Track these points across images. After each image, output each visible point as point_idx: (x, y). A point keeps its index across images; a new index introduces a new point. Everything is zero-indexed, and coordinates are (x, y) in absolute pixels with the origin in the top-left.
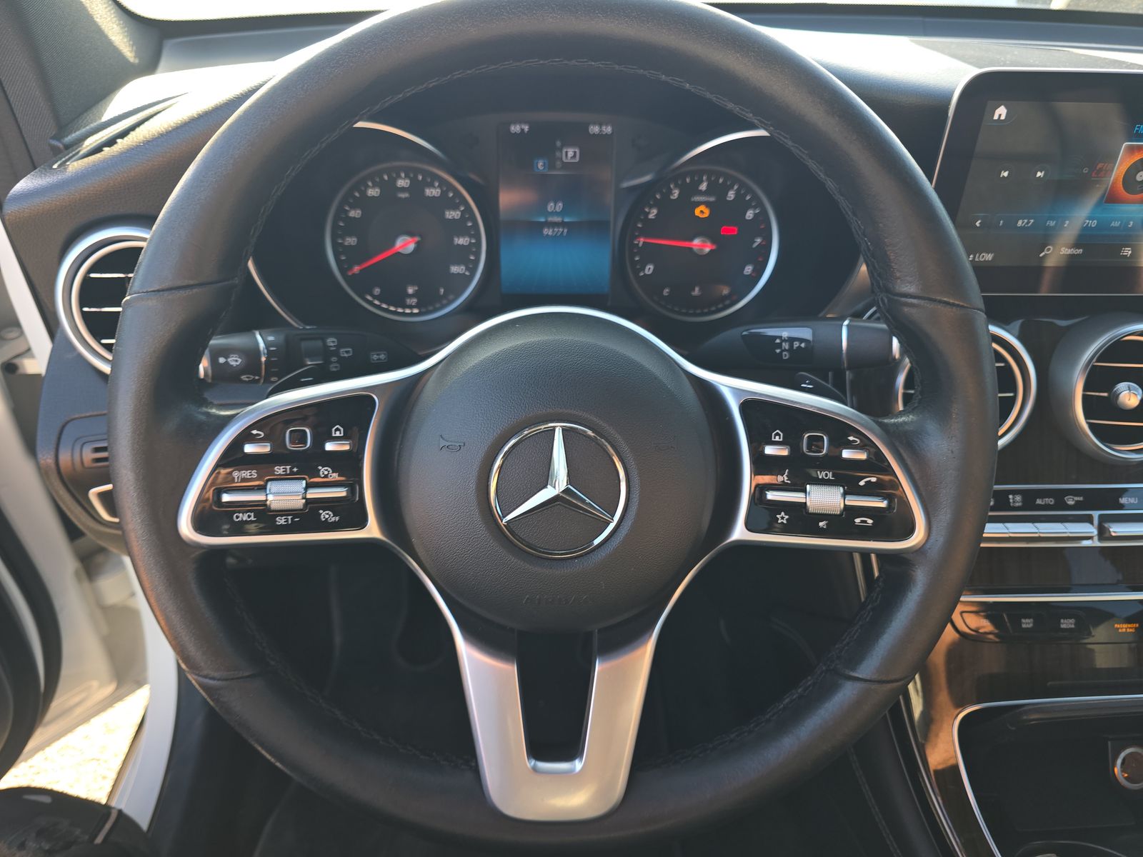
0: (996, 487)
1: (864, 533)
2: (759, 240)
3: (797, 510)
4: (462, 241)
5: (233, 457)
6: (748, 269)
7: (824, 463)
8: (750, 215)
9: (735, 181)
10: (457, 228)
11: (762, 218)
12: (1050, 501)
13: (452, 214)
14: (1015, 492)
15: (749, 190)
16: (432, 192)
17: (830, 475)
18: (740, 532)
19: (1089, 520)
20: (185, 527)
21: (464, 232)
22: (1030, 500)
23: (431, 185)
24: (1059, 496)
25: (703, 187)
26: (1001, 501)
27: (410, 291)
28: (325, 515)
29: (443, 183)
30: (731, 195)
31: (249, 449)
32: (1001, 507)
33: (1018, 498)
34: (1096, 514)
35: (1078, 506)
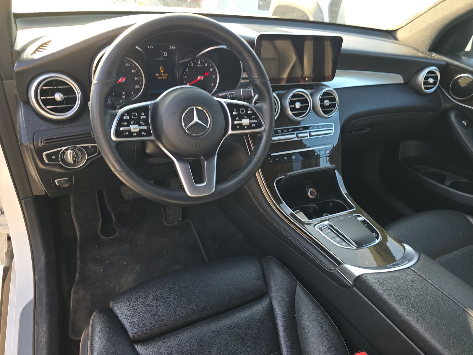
0: (275, 129)
1: (254, 128)
2: (214, 76)
3: (241, 125)
4: (137, 78)
5: (121, 120)
6: (212, 84)
7: (244, 115)
8: (211, 70)
9: (207, 61)
10: (136, 75)
11: (214, 70)
12: (286, 131)
13: (134, 71)
14: (279, 130)
15: (210, 63)
16: (128, 65)
17: (246, 117)
18: (230, 132)
19: (294, 134)
20: (114, 138)
21: (138, 76)
22: (282, 131)
23: (128, 63)
24: (288, 129)
25: (199, 62)
26: (277, 132)
27: (123, 93)
28: (143, 133)
29: (131, 62)
30: (206, 65)
31: (124, 118)
32: (277, 133)
33: (280, 131)
34: (296, 133)
35: (292, 131)
